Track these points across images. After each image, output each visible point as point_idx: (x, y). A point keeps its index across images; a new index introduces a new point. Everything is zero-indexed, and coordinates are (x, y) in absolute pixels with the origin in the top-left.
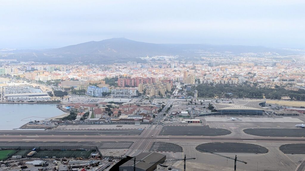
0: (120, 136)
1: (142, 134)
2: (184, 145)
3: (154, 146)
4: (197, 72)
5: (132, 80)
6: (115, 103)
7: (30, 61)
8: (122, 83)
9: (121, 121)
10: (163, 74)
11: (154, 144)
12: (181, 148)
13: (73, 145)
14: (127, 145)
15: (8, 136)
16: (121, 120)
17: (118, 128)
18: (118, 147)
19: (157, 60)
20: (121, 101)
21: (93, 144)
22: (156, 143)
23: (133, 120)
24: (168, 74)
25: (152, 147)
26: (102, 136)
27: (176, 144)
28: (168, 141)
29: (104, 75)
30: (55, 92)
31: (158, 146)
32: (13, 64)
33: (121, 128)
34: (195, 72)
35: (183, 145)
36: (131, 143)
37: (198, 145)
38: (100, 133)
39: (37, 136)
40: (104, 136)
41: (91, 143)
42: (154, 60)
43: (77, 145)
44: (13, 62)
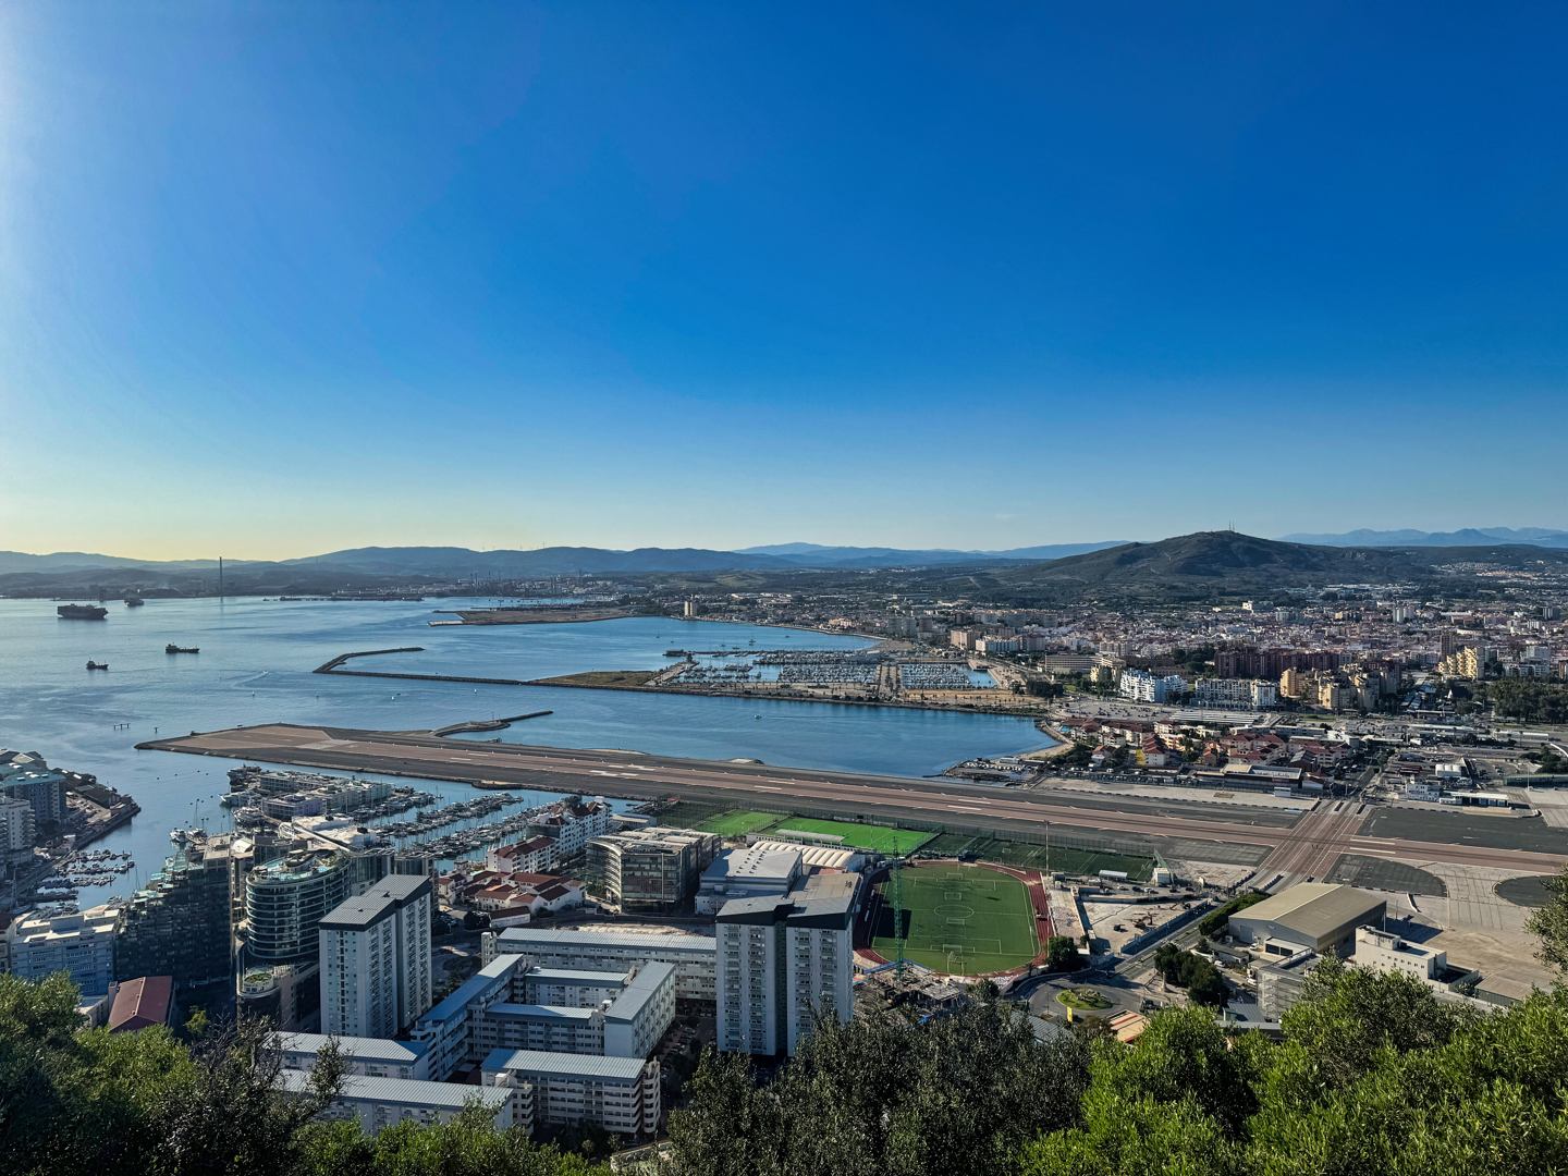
0: (1228, 825)
1: (1302, 824)
2: (1448, 873)
3: (1343, 867)
4: (1490, 639)
5: (1262, 658)
6: (1208, 725)
7: (962, 598)
8: (1227, 665)
9: (1230, 780)
10: (1364, 642)
11: (1342, 859)
12: (1441, 882)
13: (1084, 837)
14: (1251, 856)
15: (911, 793)
16: (1229, 775)
17: (1219, 800)
18: (1220, 857)
19: (1341, 598)
20: (1228, 721)
21: (1141, 840)
22: (1349, 858)
23: (1270, 779)
24: (1385, 644)
25: (1335, 869)
26: (1169, 819)
27: (1422, 868)
28: (1391, 857)
29: (1171, 640)
30: (1031, 684)
31: (1355, 869)
33: (1229, 801)
34: (1484, 637)
35: (1445, 875)
36: (1265, 850)
37: (1503, 878)
38: (1164, 810)
39: (985, 801)
40: (1177, 820)
41: (1139, 837)
42: (1331, 597)
43: (1097, 837)
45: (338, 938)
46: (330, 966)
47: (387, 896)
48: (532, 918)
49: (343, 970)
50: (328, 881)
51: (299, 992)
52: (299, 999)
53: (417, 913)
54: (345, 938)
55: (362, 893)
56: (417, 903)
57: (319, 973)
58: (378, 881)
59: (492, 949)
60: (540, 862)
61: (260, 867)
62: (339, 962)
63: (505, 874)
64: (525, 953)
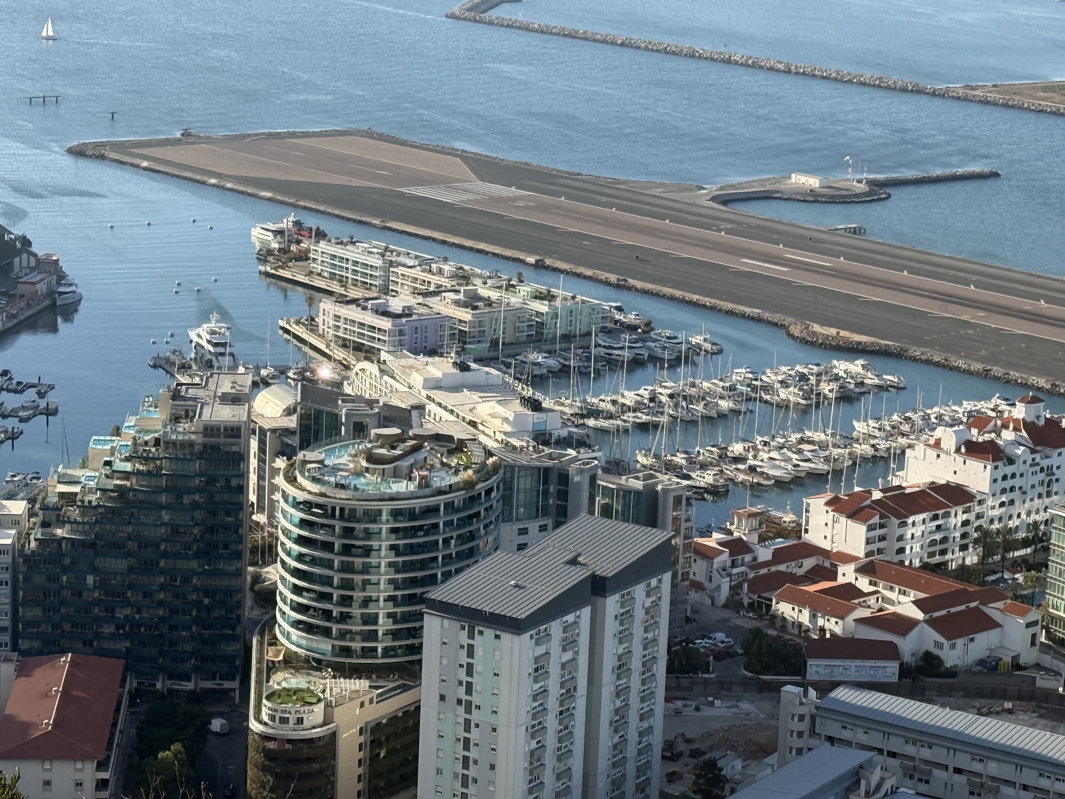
45: (463, 637)
46: (442, 698)
47: (573, 562)
48: (905, 671)
49: (468, 710)
50: (449, 506)
51: (375, 743)
52: (374, 758)
53: (639, 614)
54: (478, 641)
55: (521, 547)
56: (639, 590)
57: (419, 707)
58: (558, 525)
59: (804, 726)
60: (933, 543)
61: (311, 455)
62: (461, 693)
63: (847, 559)
64: (880, 751)
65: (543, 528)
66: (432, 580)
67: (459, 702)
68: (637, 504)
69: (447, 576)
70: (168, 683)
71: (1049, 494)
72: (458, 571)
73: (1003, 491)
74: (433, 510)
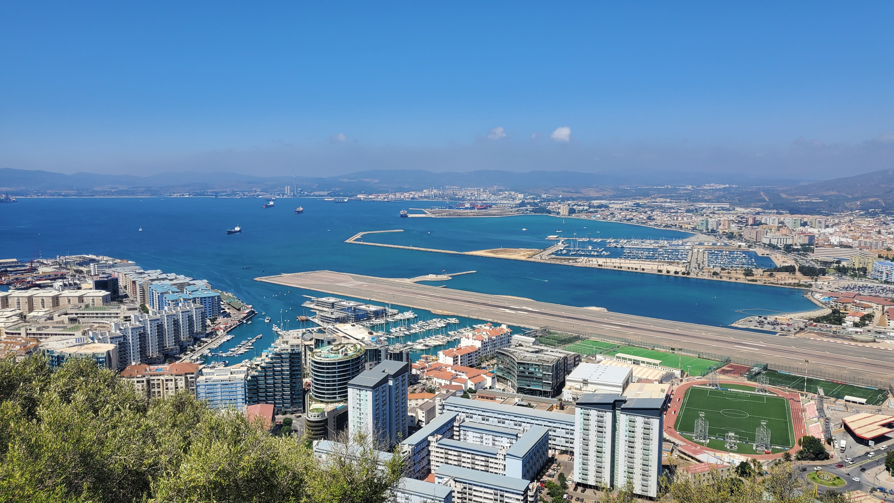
7: (754, 207)
15: (709, 336)
30: (801, 266)
32: (722, 212)
44: (723, 209)
45: (358, 392)
46: (354, 407)
47: (384, 371)
49: (360, 410)
50: (353, 360)
51: (337, 419)
52: (337, 424)
53: (400, 383)
54: (361, 393)
55: (371, 369)
56: (400, 377)
58: (379, 363)
59: (441, 407)
60: (469, 360)
61: (318, 350)
62: (358, 406)
63: (449, 366)
64: (460, 412)
65: (376, 364)
66: (349, 379)
67: (358, 408)
68: (398, 356)
69: (353, 378)
70: (285, 409)
71: (495, 347)
72: (356, 376)
73: (484, 346)
74: (348, 361)
